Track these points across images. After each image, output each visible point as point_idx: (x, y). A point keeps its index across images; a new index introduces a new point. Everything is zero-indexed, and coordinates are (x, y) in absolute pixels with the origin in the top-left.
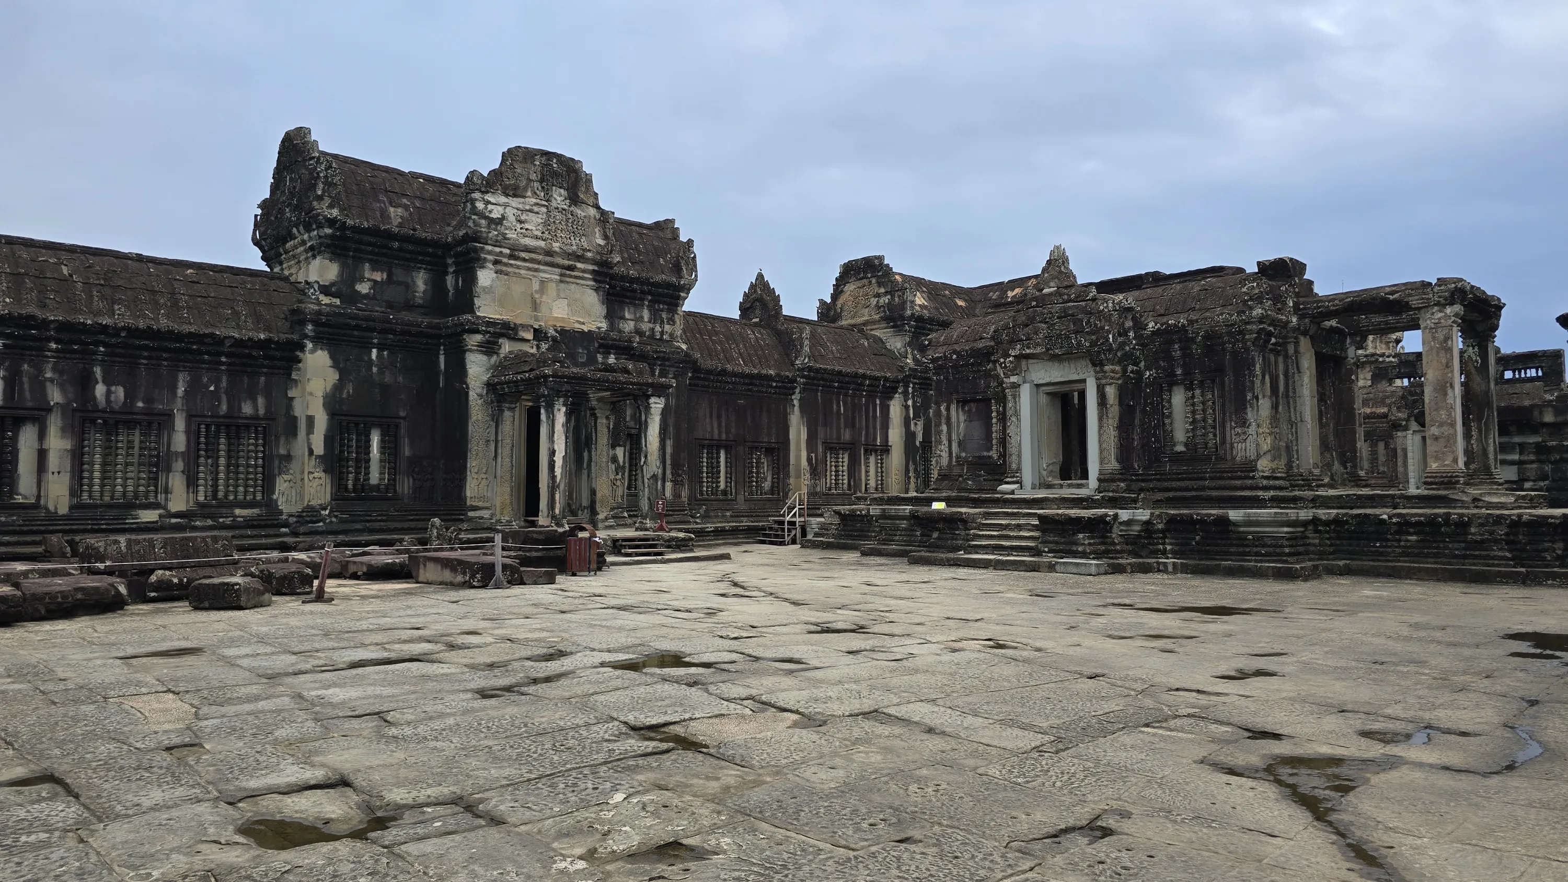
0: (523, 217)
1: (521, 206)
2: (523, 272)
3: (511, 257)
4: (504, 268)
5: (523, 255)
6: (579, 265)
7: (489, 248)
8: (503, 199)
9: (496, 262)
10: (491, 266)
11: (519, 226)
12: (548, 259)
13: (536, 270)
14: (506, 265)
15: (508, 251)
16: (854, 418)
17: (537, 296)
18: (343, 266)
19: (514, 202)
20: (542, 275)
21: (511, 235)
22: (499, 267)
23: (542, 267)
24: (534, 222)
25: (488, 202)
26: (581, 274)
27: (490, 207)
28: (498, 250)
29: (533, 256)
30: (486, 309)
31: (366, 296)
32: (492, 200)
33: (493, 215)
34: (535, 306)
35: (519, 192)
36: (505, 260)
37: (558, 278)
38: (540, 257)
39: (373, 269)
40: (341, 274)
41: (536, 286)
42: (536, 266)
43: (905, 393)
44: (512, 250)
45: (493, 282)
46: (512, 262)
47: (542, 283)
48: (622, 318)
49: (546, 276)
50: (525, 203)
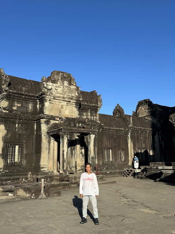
0: (57, 88)
1: (56, 86)
2: (57, 103)
3: (54, 99)
4: (52, 102)
5: (57, 98)
6: (71, 101)
7: (48, 96)
8: (52, 84)
9: (50, 100)
10: (48, 101)
11: (55, 91)
12: (63, 99)
13: (60, 102)
14: (52, 101)
15: (53, 97)
16: (145, 141)
17: (61, 109)
18: (9, 102)
19: (55, 85)
20: (62, 104)
21: (54, 93)
22: (50, 101)
23: (62, 101)
24: (60, 90)
25: (48, 85)
26: (72, 103)
27: (48, 86)
28: (50, 97)
29: (59, 98)
30: (47, 112)
31: (15, 110)
33: (49, 88)
34: (60, 112)
35: (56, 82)
36: (52, 100)
37: (66, 104)
38: (61, 99)
39: (17, 103)
40: (9, 105)
41: (60, 107)
43: (158, 134)
44: (54, 97)
45: (49, 105)
46: (54, 100)
47: (62, 106)
48: (83, 115)
49: (63, 104)
50: (57, 85)
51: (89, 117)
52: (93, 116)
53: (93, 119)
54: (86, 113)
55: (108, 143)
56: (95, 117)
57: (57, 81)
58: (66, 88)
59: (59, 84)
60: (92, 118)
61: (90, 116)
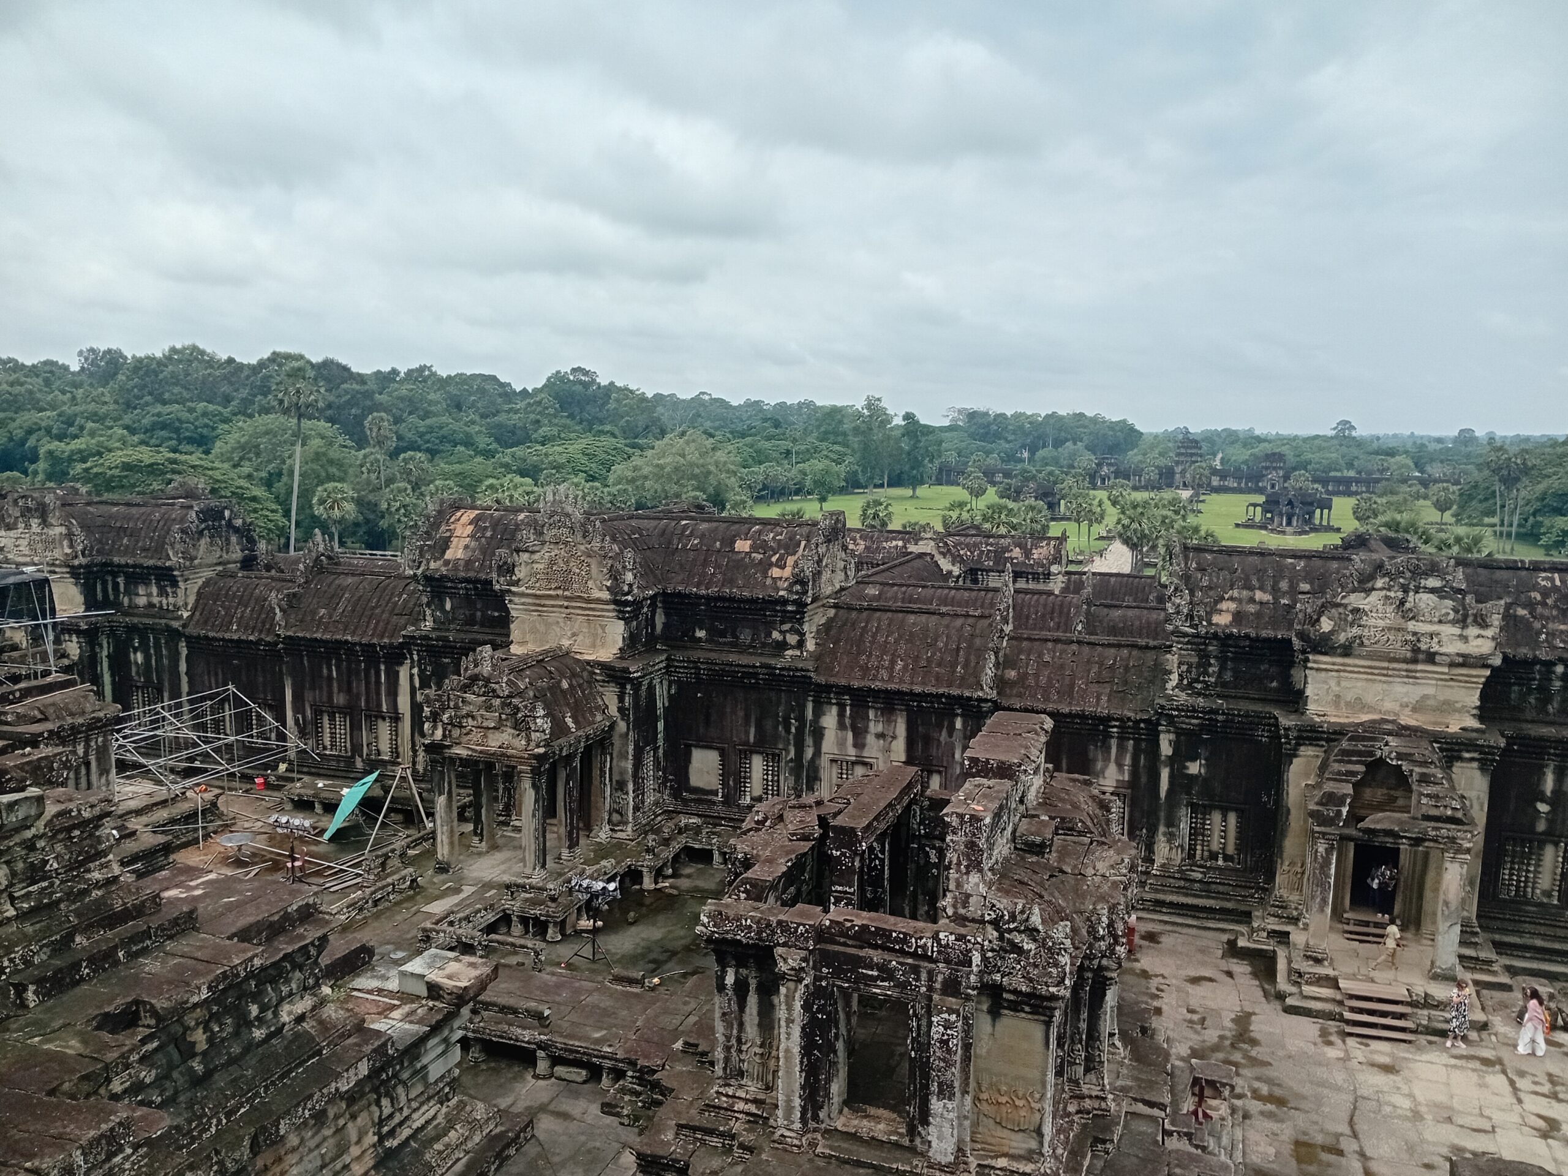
16: (349, 683)
26: (61, 575)
48: (137, 595)
51: (156, 600)
52: (167, 595)
53: (167, 605)
54: (144, 587)
55: (213, 680)
56: (171, 600)
57: (15, 524)
58: (38, 538)
59: (20, 530)
60: (164, 602)
61: (158, 595)
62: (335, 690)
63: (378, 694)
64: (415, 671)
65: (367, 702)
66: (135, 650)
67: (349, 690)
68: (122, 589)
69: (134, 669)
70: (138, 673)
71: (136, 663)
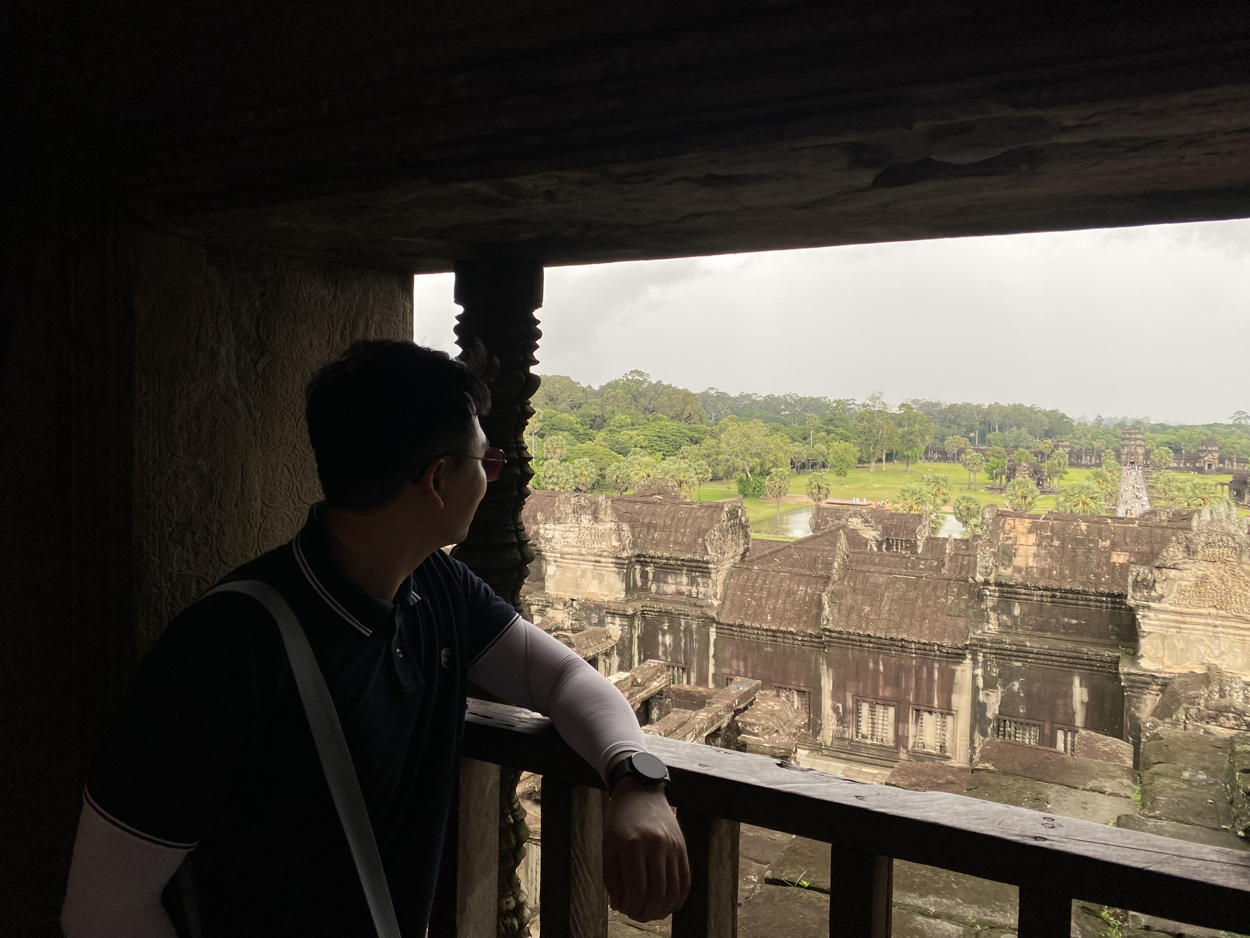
0: (565, 536)
1: (564, 529)
2: (571, 565)
3: (562, 558)
4: (560, 564)
5: (567, 556)
6: (602, 560)
7: (549, 554)
8: (553, 527)
9: (555, 561)
10: (553, 563)
11: (563, 540)
12: (582, 557)
13: (578, 564)
14: (561, 562)
15: (559, 555)
17: (579, 579)
19: (559, 527)
20: (582, 566)
21: (558, 547)
22: (557, 564)
23: (581, 562)
24: (572, 537)
25: (546, 529)
26: (605, 565)
27: (547, 532)
28: (553, 555)
29: (573, 556)
30: (551, 588)
32: (549, 528)
33: (549, 536)
34: (577, 586)
35: (561, 521)
36: (559, 560)
37: (592, 567)
38: (578, 557)
41: (579, 573)
42: (577, 562)
44: (562, 554)
45: (555, 572)
46: (564, 560)
47: (584, 572)
48: (666, 582)
49: (586, 567)
50: (566, 527)
51: (684, 589)
52: (698, 585)
53: (698, 594)
54: (674, 576)
55: (741, 664)
56: (702, 589)
57: (566, 519)
58: (587, 532)
59: (570, 525)
60: (694, 590)
61: (688, 585)
62: (881, 682)
63: (930, 689)
64: (979, 672)
65: (917, 696)
66: (664, 633)
67: (897, 683)
68: (651, 576)
69: (661, 650)
70: (665, 653)
71: (664, 645)
